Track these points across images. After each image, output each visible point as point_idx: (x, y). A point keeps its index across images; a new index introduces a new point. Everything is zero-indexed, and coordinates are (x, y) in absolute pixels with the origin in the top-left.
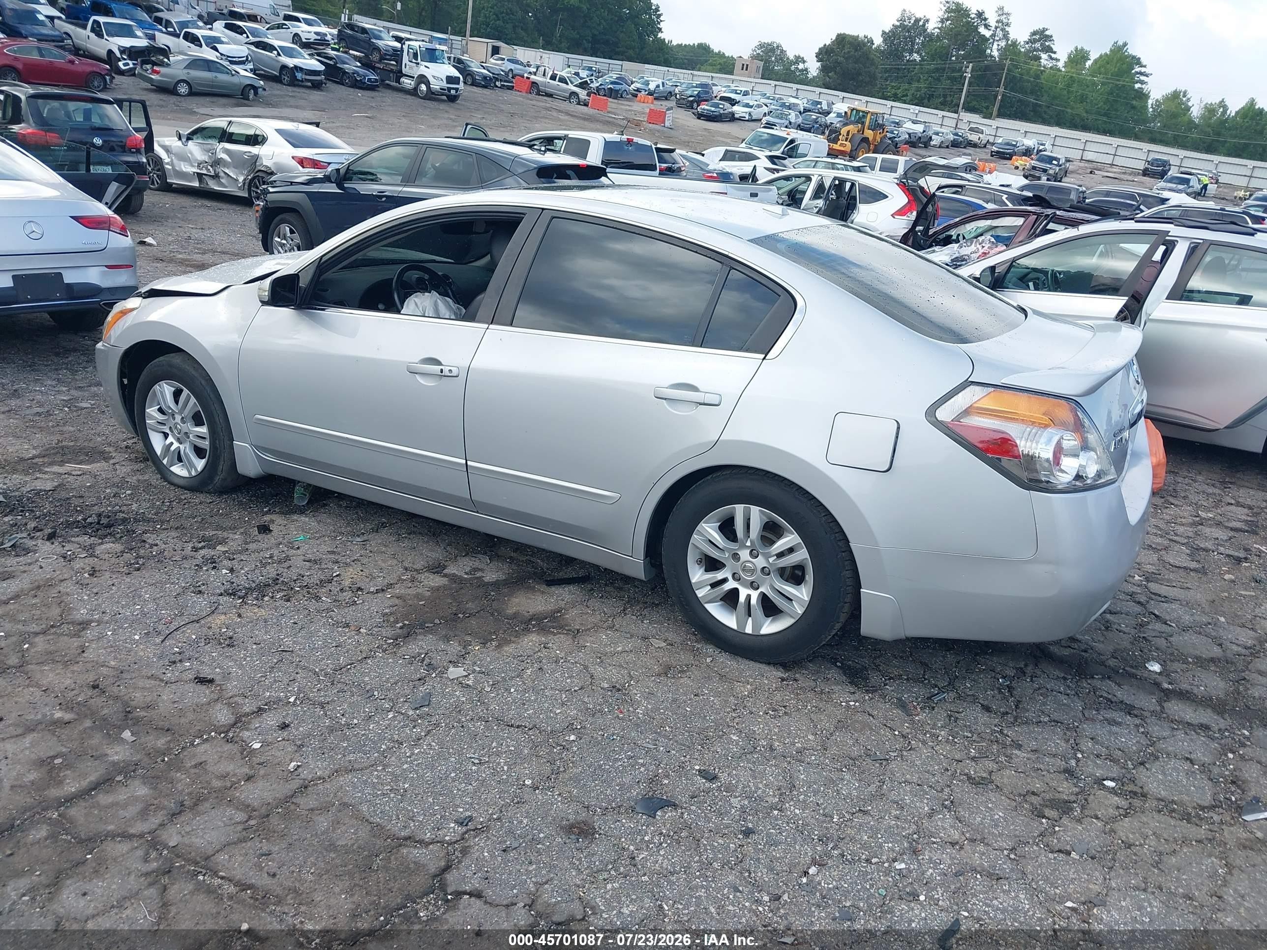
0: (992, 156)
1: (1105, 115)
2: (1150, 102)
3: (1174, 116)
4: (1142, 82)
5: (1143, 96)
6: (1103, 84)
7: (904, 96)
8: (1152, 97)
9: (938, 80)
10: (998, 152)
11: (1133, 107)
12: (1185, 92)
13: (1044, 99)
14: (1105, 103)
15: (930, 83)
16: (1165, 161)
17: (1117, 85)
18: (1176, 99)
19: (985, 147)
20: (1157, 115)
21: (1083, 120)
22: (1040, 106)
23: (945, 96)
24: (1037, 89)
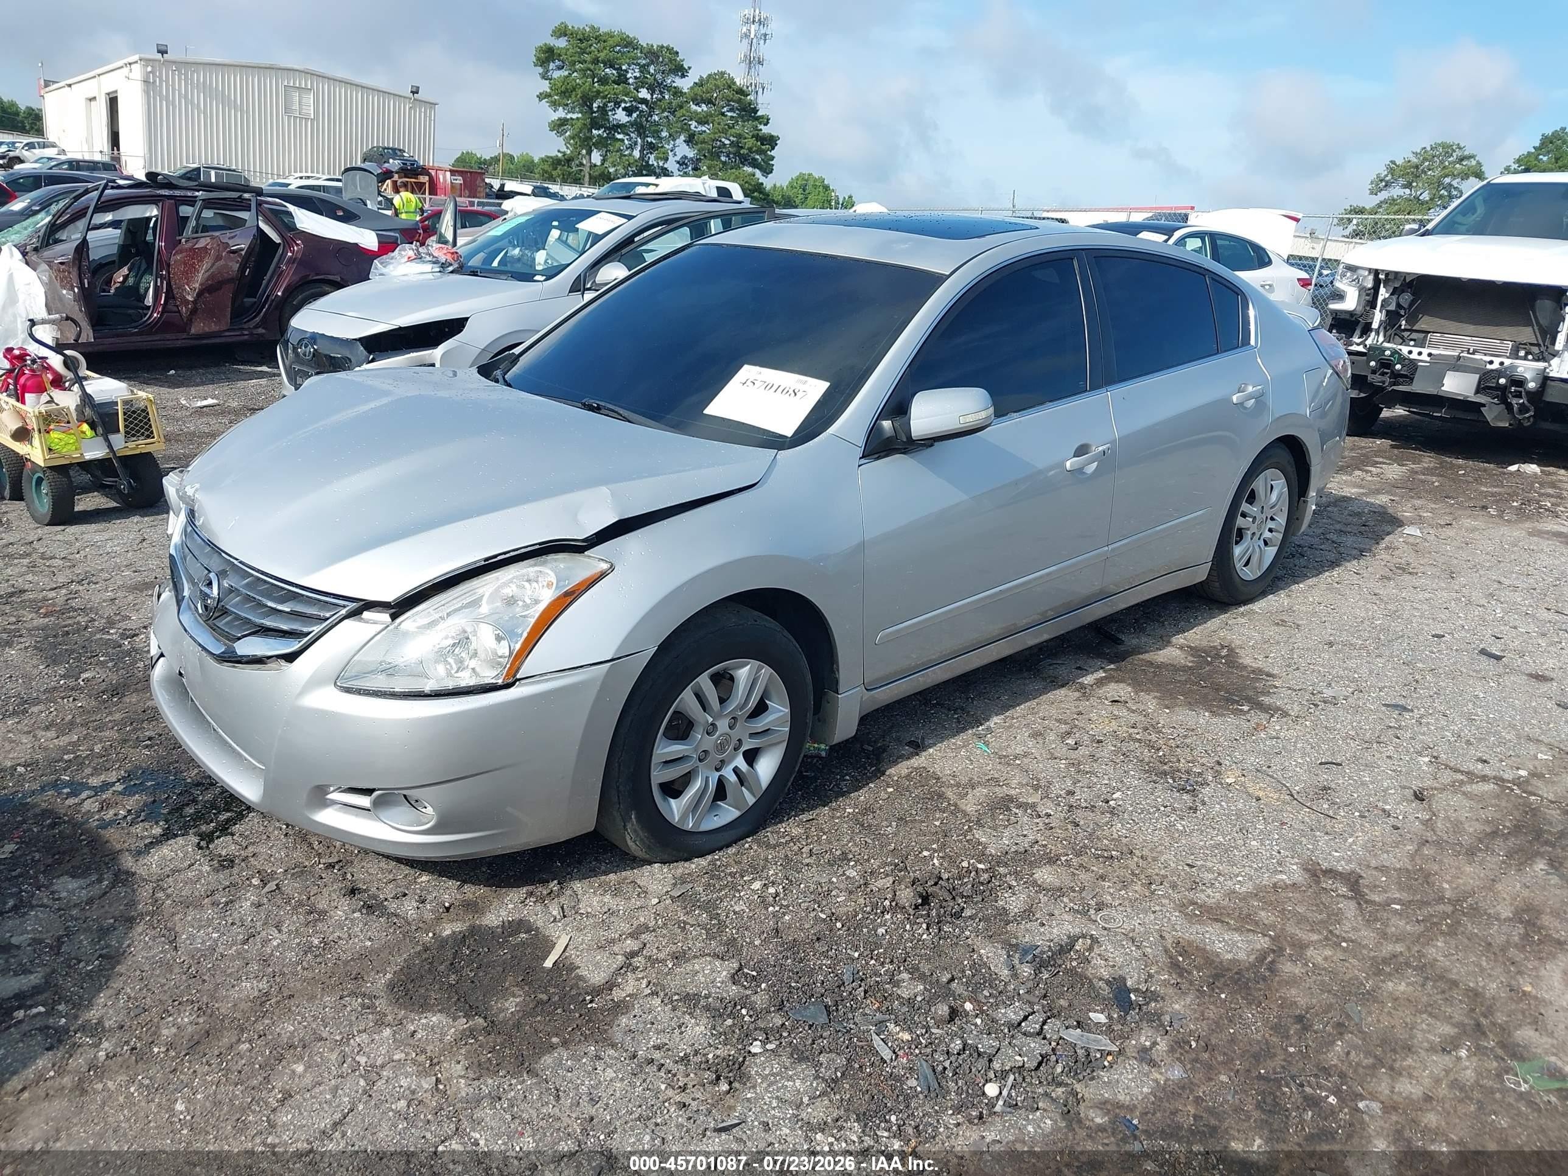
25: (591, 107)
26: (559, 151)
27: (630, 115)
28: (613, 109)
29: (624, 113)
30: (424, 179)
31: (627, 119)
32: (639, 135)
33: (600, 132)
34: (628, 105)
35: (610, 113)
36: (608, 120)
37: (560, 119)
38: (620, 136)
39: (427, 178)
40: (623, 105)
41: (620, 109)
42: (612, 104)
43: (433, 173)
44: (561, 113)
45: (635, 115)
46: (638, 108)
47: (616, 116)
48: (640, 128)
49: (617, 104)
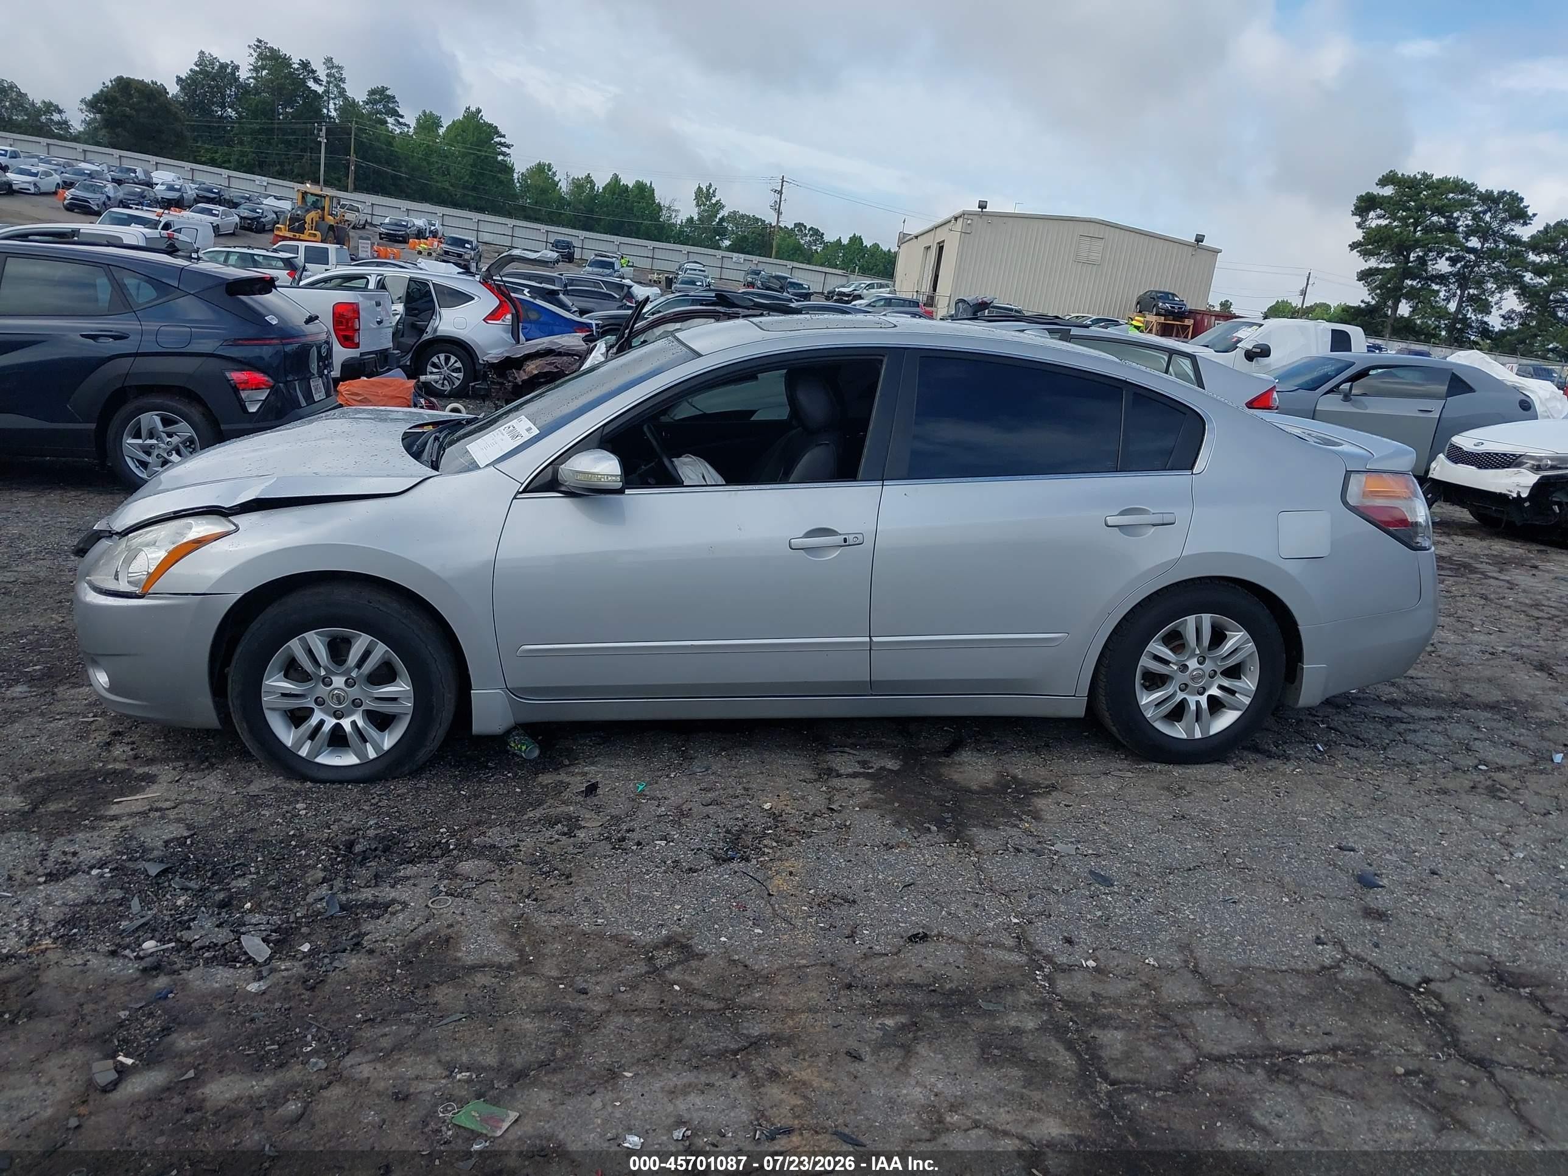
0: (381, 238)
1: (474, 189)
2: (515, 176)
3: (544, 191)
4: (504, 154)
5: (508, 169)
6: (464, 155)
7: (224, 162)
8: (516, 171)
9: (269, 143)
10: (387, 234)
11: (501, 182)
12: (549, 165)
13: (403, 169)
14: (470, 178)
15: (258, 147)
16: (568, 243)
17: (478, 157)
18: (542, 170)
19: (364, 227)
20: (526, 188)
21: (451, 196)
22: (401, 178)
23: (281, 164)
24: (392, 159)
25: (1407, 258)
26: (1362, 301)
27: (1453, 265)
28: (1435, 259)
29: (1448, 262)
30: (1189, 322)
31: (1450, 269)
32: (1460, 286)
33: (1415, 283)
34: (1453, 255)
35: (1430, 263)
36: (1426, 271)
37: (1370, 269)
38: (1435, 287)
39: (1192, 321)
40: (1447, 255)
41: (1444, 258)
42: (1435, 253)
43: (1199, 317)
44: (1373, 263)
45: (1459, 265)
46: (1464, 258)
47: (1436, 266)
48: (1463, 280)
49: (1441, 254)
